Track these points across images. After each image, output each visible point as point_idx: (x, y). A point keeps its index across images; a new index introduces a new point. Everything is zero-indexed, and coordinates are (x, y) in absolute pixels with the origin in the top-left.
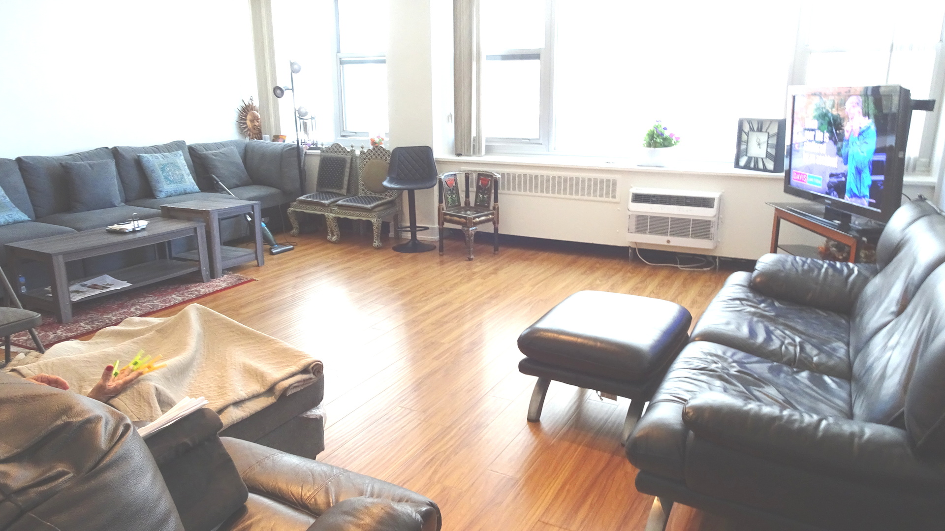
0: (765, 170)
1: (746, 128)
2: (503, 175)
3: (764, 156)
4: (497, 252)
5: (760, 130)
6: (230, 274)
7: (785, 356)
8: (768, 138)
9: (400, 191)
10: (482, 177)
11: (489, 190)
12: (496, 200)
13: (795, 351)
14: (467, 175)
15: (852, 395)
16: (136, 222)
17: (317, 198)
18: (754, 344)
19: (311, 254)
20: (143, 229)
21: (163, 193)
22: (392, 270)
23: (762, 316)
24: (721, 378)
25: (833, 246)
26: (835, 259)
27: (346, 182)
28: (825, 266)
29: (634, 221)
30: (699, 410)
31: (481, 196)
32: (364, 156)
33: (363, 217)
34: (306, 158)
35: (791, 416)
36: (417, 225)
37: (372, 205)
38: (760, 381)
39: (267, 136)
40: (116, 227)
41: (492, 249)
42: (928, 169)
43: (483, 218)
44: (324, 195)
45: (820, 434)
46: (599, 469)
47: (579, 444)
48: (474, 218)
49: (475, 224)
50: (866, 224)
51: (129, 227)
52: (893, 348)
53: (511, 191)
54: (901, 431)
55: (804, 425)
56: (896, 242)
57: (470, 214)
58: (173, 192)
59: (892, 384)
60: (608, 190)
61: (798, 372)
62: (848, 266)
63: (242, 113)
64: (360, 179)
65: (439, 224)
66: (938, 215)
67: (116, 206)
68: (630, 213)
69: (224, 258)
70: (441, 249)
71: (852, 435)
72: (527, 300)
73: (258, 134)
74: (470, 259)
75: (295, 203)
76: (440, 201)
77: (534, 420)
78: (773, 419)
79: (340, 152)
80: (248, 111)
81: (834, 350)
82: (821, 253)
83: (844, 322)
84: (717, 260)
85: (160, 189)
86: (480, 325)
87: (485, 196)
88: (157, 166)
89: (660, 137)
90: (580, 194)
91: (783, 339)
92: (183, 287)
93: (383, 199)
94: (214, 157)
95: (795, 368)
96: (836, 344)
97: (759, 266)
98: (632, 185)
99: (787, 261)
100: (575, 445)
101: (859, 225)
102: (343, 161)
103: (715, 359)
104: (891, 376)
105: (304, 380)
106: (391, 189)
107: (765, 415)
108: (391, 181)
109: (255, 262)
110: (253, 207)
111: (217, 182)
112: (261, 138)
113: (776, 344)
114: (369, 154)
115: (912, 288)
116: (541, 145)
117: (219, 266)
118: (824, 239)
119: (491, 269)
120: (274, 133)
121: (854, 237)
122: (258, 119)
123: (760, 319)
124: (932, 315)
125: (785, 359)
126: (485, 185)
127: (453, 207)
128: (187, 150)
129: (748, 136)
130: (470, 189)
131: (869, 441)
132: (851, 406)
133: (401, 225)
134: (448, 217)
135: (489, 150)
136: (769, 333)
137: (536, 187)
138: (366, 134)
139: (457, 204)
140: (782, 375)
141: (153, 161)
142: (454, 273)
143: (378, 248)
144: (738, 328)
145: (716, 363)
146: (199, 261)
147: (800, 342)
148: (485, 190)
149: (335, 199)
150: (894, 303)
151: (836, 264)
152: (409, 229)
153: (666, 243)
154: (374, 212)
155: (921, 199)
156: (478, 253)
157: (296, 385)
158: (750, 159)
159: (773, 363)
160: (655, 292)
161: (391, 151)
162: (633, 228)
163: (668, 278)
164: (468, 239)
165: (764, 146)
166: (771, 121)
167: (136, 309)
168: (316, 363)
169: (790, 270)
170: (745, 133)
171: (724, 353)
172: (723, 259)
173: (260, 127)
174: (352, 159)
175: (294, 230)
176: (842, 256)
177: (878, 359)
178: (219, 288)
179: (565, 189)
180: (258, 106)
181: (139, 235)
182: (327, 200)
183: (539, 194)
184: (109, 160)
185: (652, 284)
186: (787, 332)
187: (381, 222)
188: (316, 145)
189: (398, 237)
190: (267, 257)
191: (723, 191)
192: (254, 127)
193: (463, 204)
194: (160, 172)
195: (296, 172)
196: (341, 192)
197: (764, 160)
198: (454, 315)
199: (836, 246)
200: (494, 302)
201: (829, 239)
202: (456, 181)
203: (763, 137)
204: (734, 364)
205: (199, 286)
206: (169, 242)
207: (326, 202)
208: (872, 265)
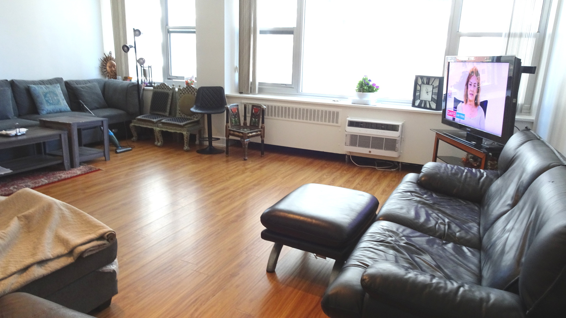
0: (430, 108)
1: (420, 82)
2: (268, 106)
3: (430, 100)
4: (263, 156)
5: (428, 83)
6: (85, 165)
7: (438, 232)
8: (433, 89)
9: (203, 114)
10: (255, 107)
11: (259, 116)
12: (263, 122)
13: (445, 228)
14: (245, 106)
15: (481, 262)
16: (18, 130)
17: (149, 118)
18: (417, 223)
19: (142, 153)
20: (23, 135)
21: (45, 112)
22: (194, 165)
23: (424, 204)
24: (393, 248)
25: (471, 157)
26: (472, 167)
27: (168, 108)
28: (466, 171)
29: (349, 137)
30: (373, 277)
31: (254, 119)
32: (181, 92)
33: (178, 130)
34: (144, 92)
35: (438, 283)
36: (213, 137)
37: (184, 123)
38: (421, 251)
39: (120, 77)
40: (4, 132)
41: (260, 153)
42: (529, 111)
43: (254, 133)
44: (154, 116)
45: (459, 299)
46: (311, 307)
47: (299, 289)
48: (248, 133)
49: (249, 137)
50: (491, 144)
51: (13, 132)
52: (510, 230)
53: (273, 117)
54: (516, 296)
55: (447, 291)
56: (511, 156)
57: (246, 131)
58: (52, 111)
59: (509, 258)
60: (333, 118)
61: (446, 244)
62: (480, 172)
63: (103, 62)
64: (177, 106)
65: (226, 137)
66: (538, 140)
67: (9, 119)
68: (347, 133)
69: (81, 155)
70: (227, 153)
71: (482, 300)
72: (278, 187)
73: (114, 75)
74: (245, 160)
75: (135, 121)
76: (227, 122)
77: (271, 271)
78: (425, 286)
79: (165, 89)
80: (108, 61)
81: (470, 228)
82: (463, 162)
83: (477, 208)
84: (400, 164)
85: (43, 108)
86: (245, 203)
87: (256, 120)
88: (41, 93)
89: (367, 86)
90: (316, 120)
91: (437, 220)
92: (51, 174)
93: (192, 119)
94: (82, 89)
95: (445, 240)
96: (471, 224)
97: (424, 170)
98: (348, 116)
99: (441, 167)
100: (296, 290)
101: (487, 145)
102: (167, 95)
103: (391, 234)
104: (508, 252)
105: (99, 246)
106: (197, 113)
107: (420, 282)
108: (197, 108)
109: (103, 158)
110: (102, 122)
111: (83, 105)
112: (116, 78)
113: (432, 223)
114: (184, 90)
115: (522, 189)
116: (293, 89)
117: (77, 160)
118: (465, 153)
119: (258, 166)
120: (124, 75)
121: (484, 153)
122: (114, 66)
123: (422, 205)
124: (537, 210)
125: (438, 234)
126: (256, 112)
127: (235, 126)
128: (64, 84)
129: (420, 87)
130: (247, 115)
131: (494, 304)
132: (480, 270)
133: (203, 136)
134: (232, 132)
135: (261, 91)
136: (428, 215)
137: (289, 115)
138: (183, 78)
139: (238, 124)
140: (435, 246)
141: (39, 90)
142: (233, 169)
143: (187, 151)
144: (408, 212)
145: (391, 237)
146: (62, 156)
147: (448, 222)
148: (257, 115)
149: (161, 119)
150: (510, 198)
151: (472, 170)
152: (207, 139)
153: (369, 153)
154: (186, 127)
155: (527, 129)
156: (251, 156)
157: (92, 249)
158: (421, 101)
159: (429, 237)
160: (360, 184)
161: (197, 89)
162: (348, 143)
163: (369, 175)
164: (244, 146)
165: (430, 94)
166: (435, 78)
167: (14, 188)
168: (111, 232)
169: (444, 173)
170: (419, 85)
171: (397, 230)
172: (404, 164)
173: (116, 71)
174: (173, 93)
175: (134, 138)
176: (476, 164)
177: (499, 238)
178: (75, 175)
179: (307, 117)
180: (114, 58)
181: (19, 138)
182: (155, 119)
183: (291, 119)
184: (6, 88)
185: (358, 179)
186: (440, 215)
187: (189, 134)
188: (151, 84)
189: (201, 144)
190: (112, 155)
191: (405, 121)
192: (112, 71)
193: (242, 124)
194: (43, 97)
195: (137, 100)
196: (165, 115)
197: (430, 102)
198: (229, 196)
199: (473, 158)
200: (257, 188)
201: (469, 153)
202: (238, 109)
203: (430, 88)
204: (403, 238)
205: (62, 173)
206: (44, 143)
207: (155, 120)
208: (495, 171)
